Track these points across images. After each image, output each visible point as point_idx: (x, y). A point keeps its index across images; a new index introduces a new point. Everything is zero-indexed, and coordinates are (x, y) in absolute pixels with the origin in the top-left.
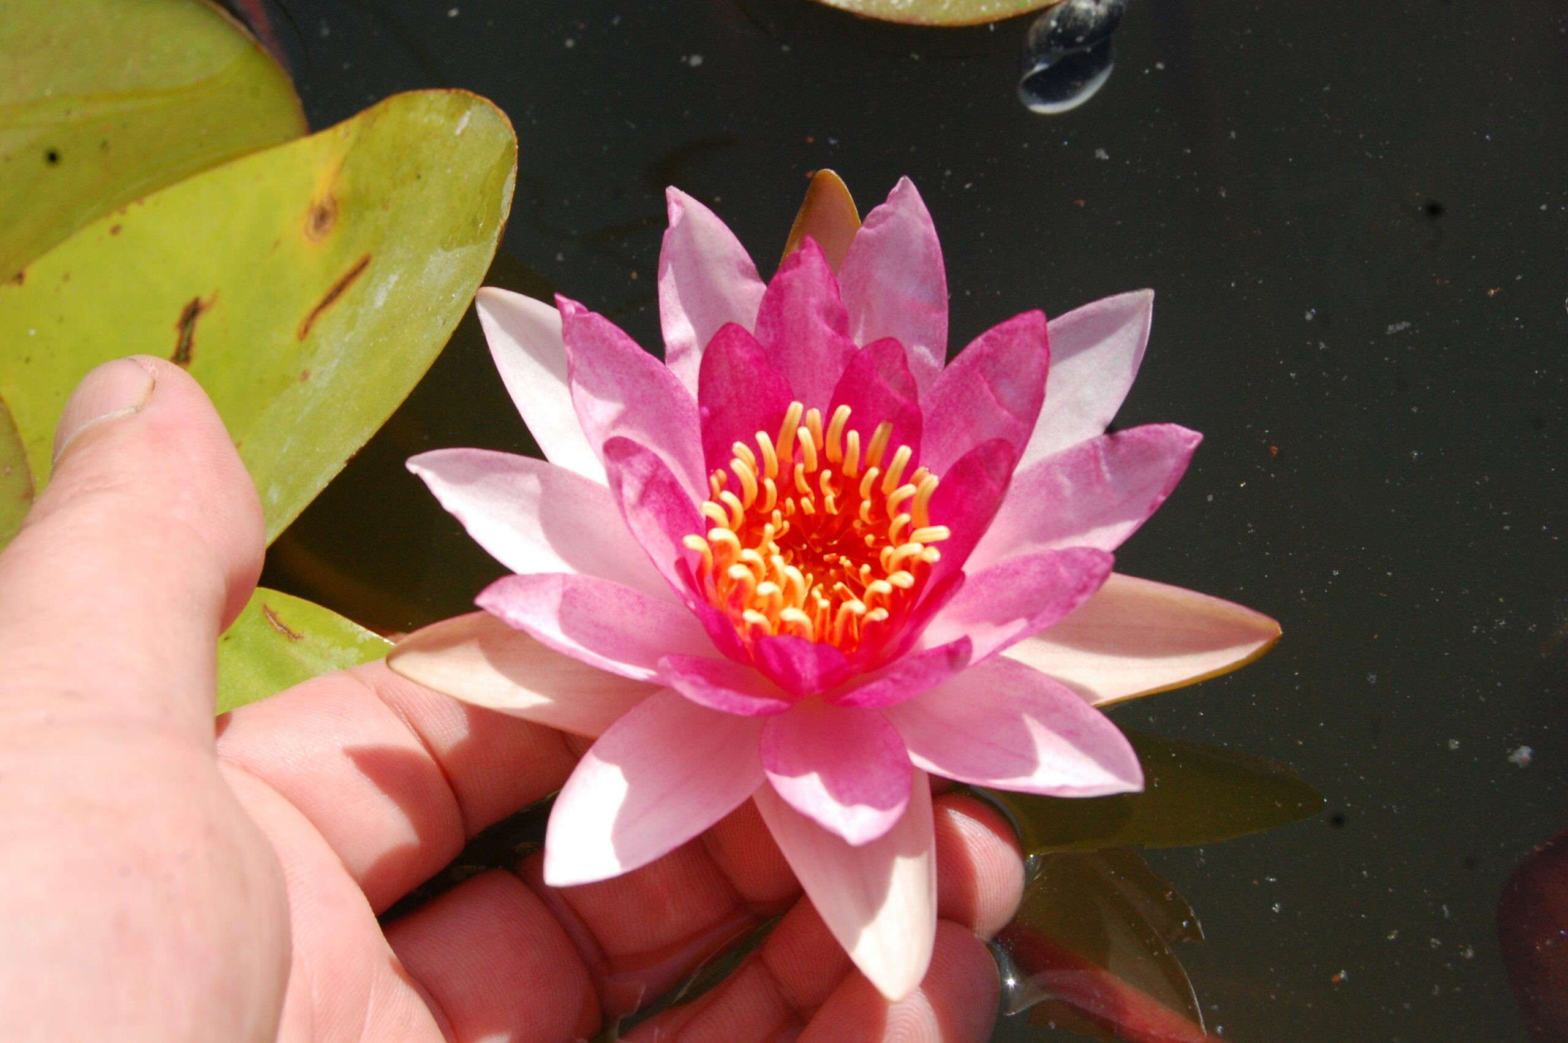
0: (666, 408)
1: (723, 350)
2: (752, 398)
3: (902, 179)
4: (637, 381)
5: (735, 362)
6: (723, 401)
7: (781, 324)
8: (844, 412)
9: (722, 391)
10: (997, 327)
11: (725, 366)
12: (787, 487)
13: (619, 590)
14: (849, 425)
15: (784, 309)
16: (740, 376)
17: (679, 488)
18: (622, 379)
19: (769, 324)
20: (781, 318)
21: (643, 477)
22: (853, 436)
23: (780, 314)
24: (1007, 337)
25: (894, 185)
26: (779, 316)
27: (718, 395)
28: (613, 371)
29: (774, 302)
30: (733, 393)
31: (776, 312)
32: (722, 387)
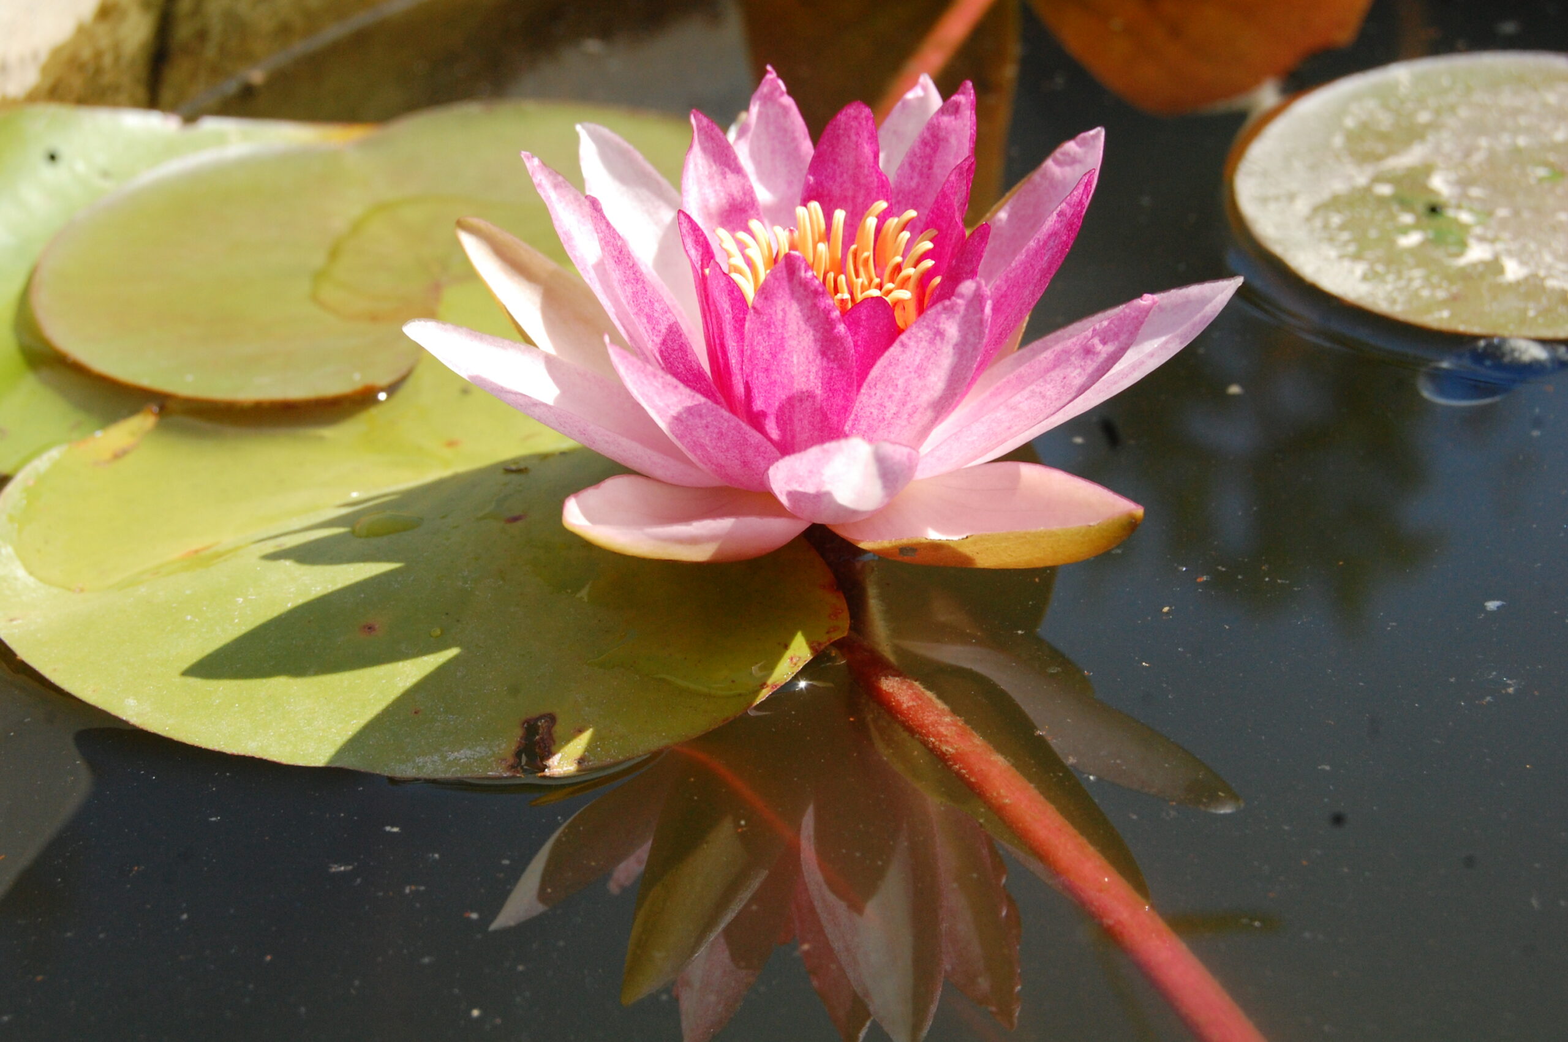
1: (854, 138)
7: (928, 178)
9: (839, 180)
11: (851, 159)
19: (917, 170)
20: (930, 171)
21: (731, 195)
23: (930, 168)
25: (1090, 130)
26: (928, 165)
27: (833, 179)
30: (850, 193)
31: (927, 162)
32: (841, 176)
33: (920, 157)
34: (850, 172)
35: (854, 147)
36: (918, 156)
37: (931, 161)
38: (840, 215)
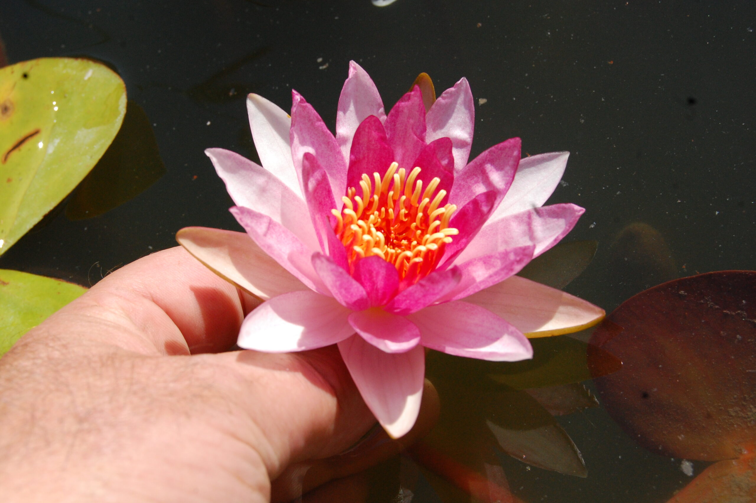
0: (331, 162)
1: (367, 130)
2: (374, 161)
3: (463, 78)
4: (320, 145)
5: (371, 138)
6: (361, 156)
7: (394, 130)
8: (417, 170)
9: (362, 151)
10: (496, 146)
11: (366, 139)
12: (383, 202)
13: (294, 237)
14: (419, 177)
15: (398, 123)
16: (372, 147)
17: (332, 195)
18: (314, 142)
19: (389, 128)
20: (395, 127)
21: (317, 180)
22: (420, 183)
23: (395, 125)
24: (500, 152)
25: (459, 80)
26: (394, 126)
27: (360, 152)
28: (311, 137)
29: (393, 118)
30: (366, 155)
31: (393, 123)
32: (362, 149)
33: (390, 122)
34: (365, 146)
35: (367, 134)
36: (389, 122)
37: (395, 123)
38: (377, 175)
